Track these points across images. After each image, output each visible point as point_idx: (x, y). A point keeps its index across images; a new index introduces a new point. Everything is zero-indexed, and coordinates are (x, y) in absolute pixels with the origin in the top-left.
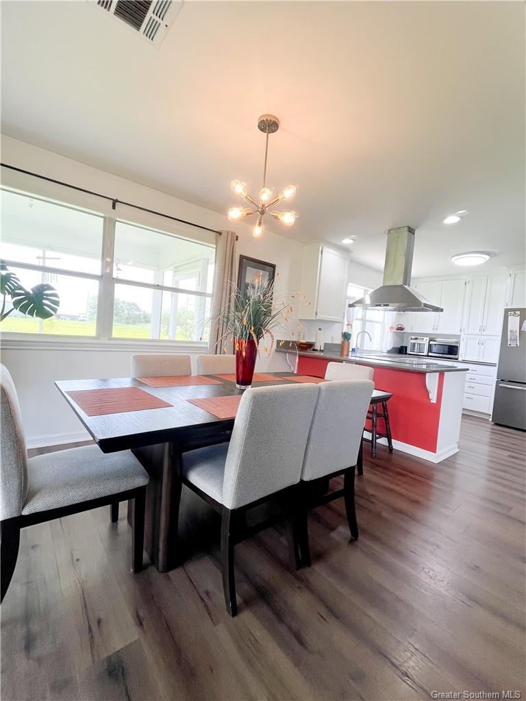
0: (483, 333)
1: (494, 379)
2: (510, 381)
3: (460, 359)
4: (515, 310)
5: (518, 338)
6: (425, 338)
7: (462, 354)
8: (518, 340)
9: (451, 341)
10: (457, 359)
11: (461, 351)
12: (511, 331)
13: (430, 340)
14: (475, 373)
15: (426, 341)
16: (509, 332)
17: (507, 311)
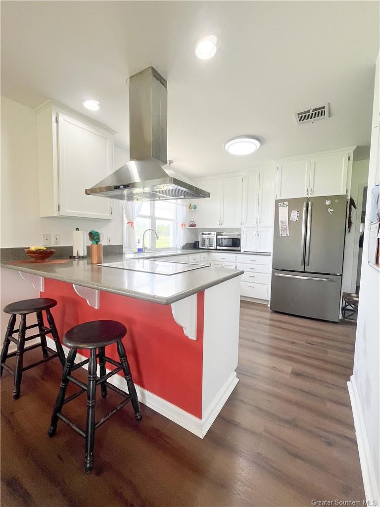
0: (259, 225)
1: (269, 269)
2: (283, 270)
3: (242, 251)
4: (283, 201)
5: (288, 228)
6: (213, 233)
7: (244, 246)
8: (288, 230)
9: (234, 234)
10: (240, 251)
11: (242, 243)
12: (282, 222)
13: (218, 234)
14: (255, 263)
15: (213, 236)
16: (280, 222)
17: (277, 202)
